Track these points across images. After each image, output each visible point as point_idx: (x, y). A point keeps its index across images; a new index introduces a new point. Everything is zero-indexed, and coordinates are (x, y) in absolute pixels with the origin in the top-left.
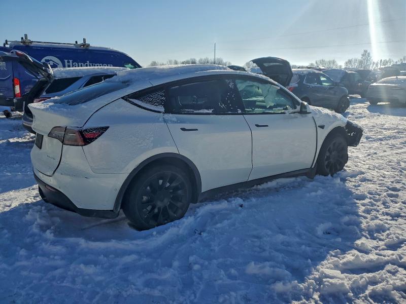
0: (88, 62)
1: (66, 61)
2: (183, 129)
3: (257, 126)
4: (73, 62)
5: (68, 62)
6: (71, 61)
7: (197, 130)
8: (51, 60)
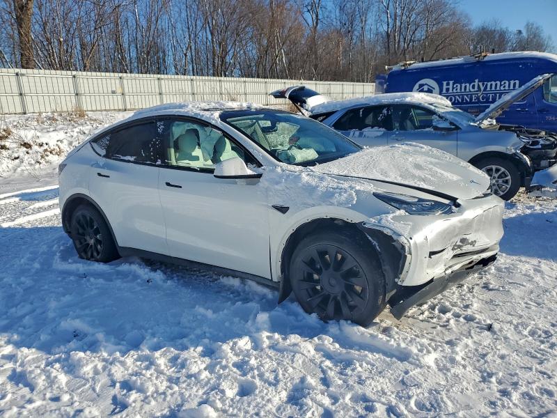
0: (477, 81)
1: (445, 83)
2: (99, 174)
3: (168, 184)
4: (454, 84)
5: (448, 84)
6: (451, 82)
7: (108, 177)
8: (426, 84)
